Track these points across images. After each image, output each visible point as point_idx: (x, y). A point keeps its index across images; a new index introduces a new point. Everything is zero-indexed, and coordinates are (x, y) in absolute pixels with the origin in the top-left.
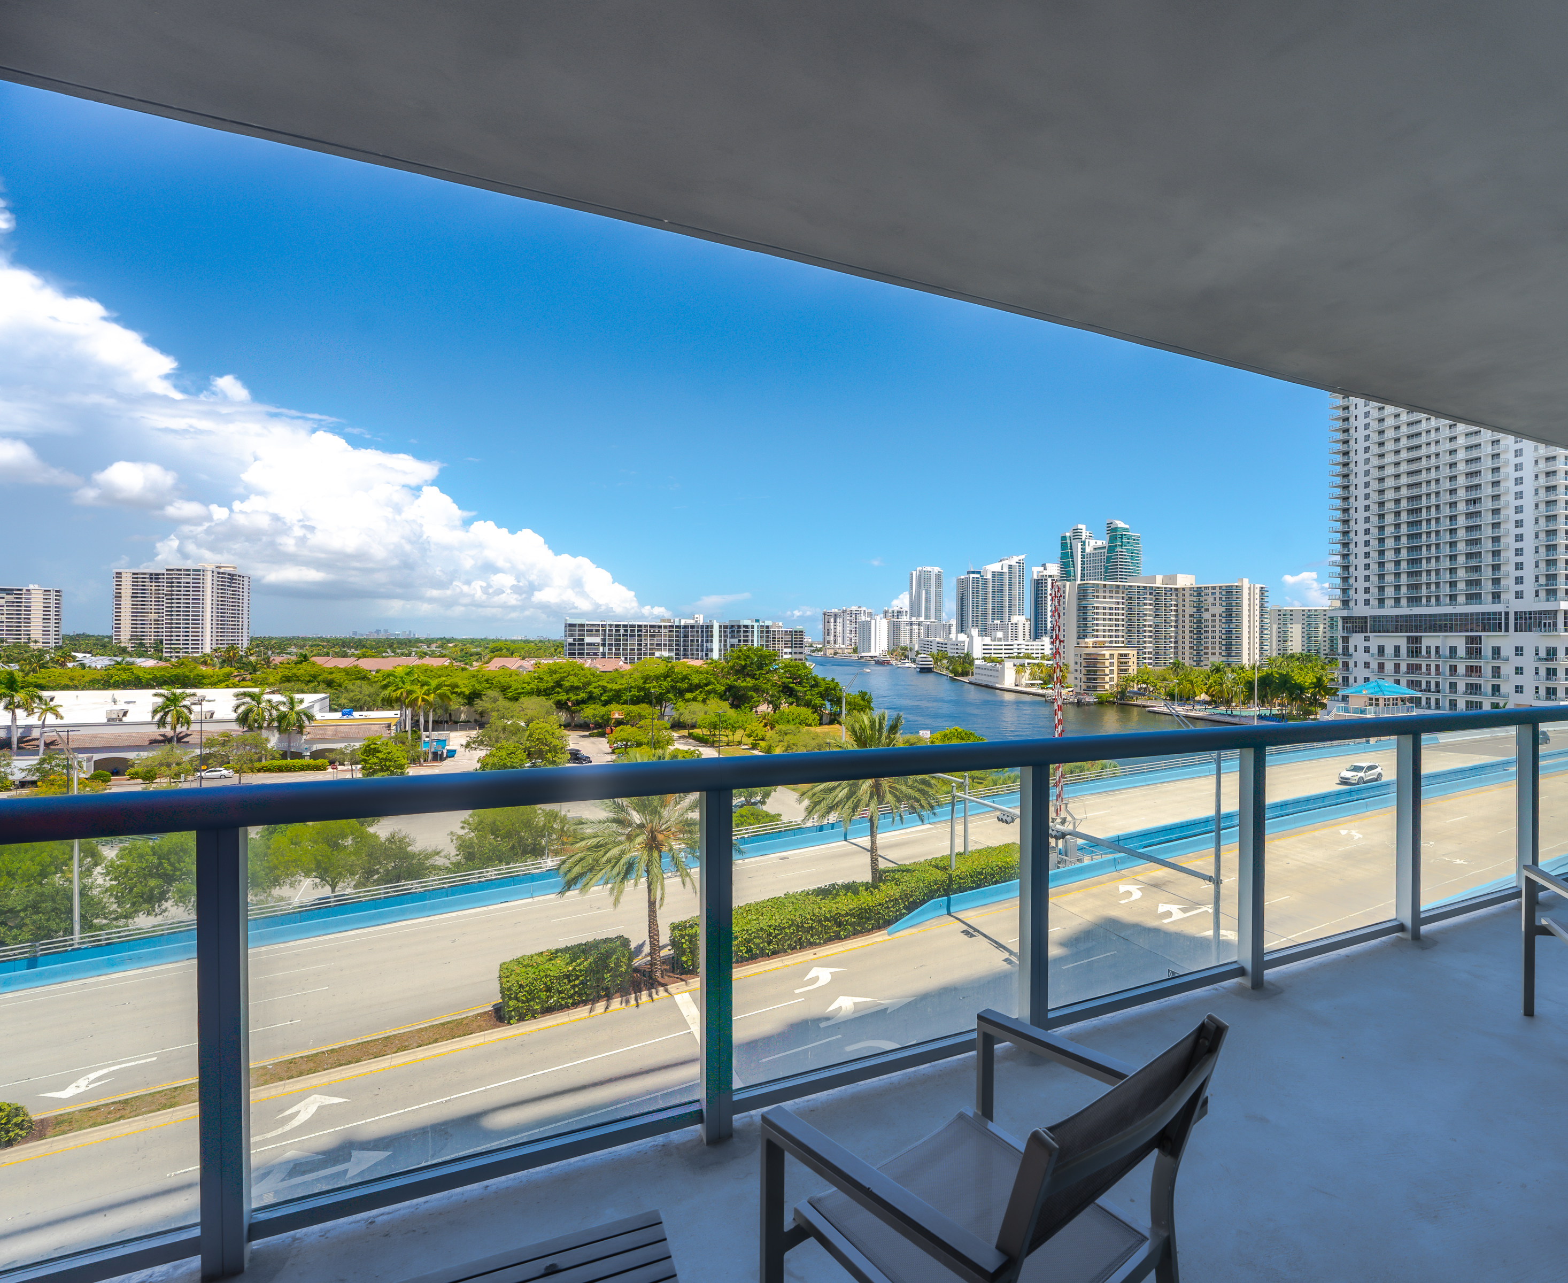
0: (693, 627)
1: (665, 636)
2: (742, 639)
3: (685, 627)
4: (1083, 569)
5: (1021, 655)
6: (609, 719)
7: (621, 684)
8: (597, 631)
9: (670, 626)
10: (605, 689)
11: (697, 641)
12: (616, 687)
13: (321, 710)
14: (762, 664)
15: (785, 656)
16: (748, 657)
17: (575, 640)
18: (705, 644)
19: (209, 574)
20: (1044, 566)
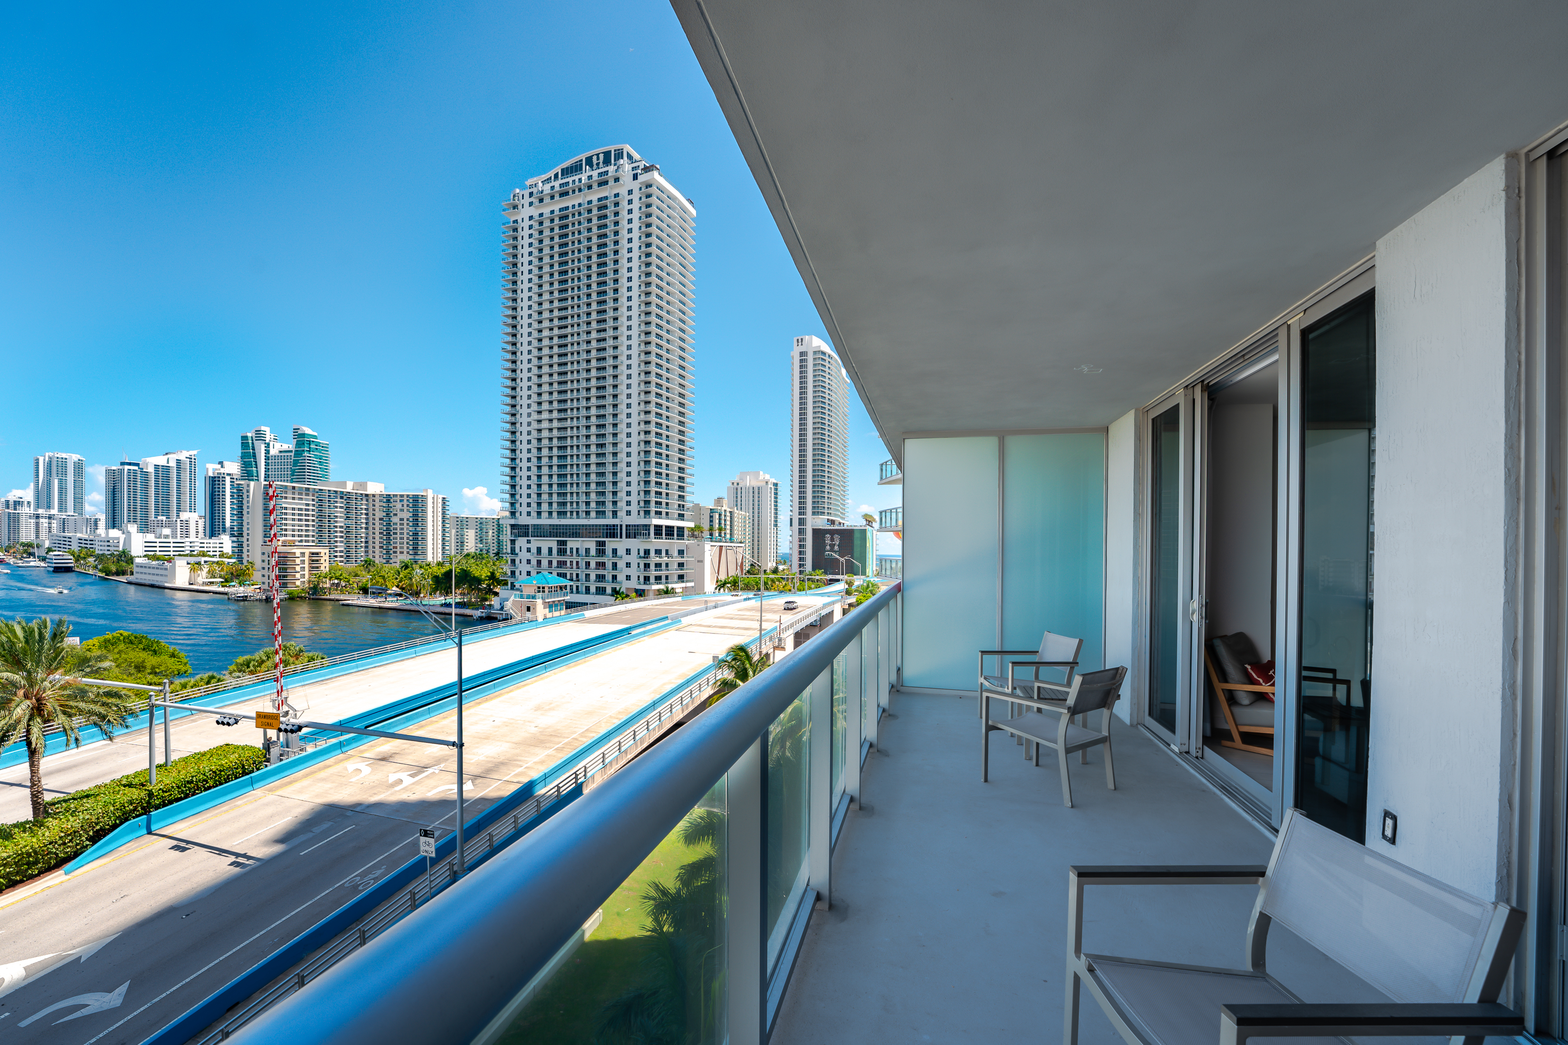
4: (267, 470)
5: (195, 553)
20: (221, 463)
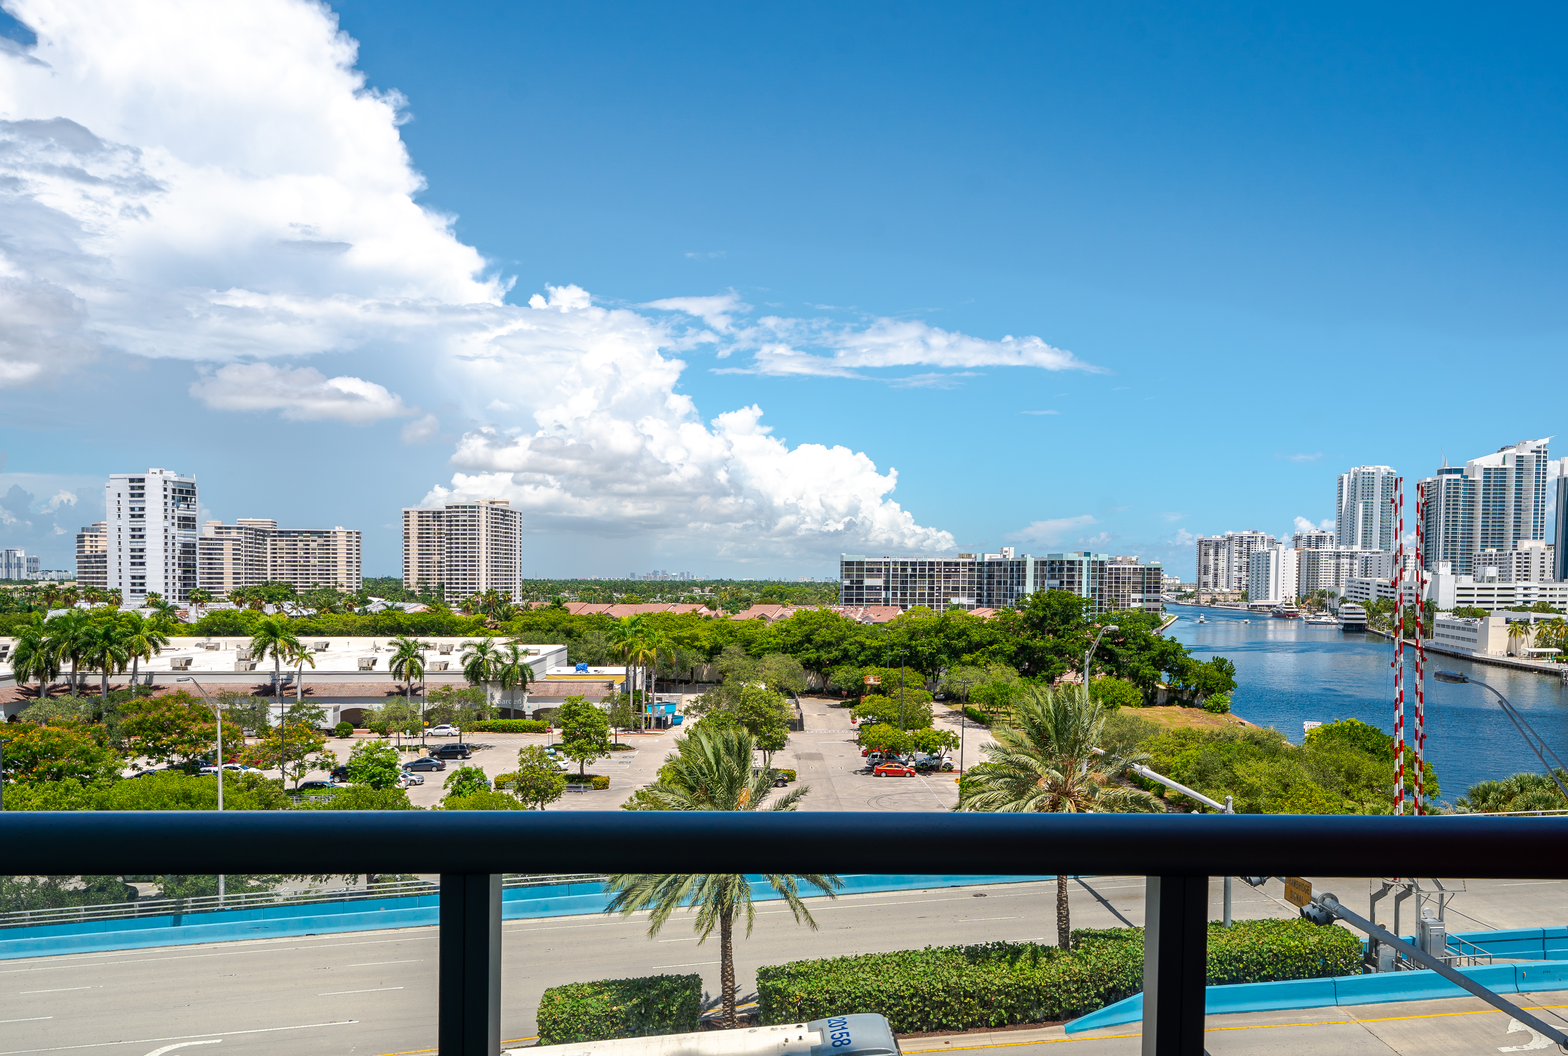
0: (999, 564)
1: (964, 576)
2: (1065, 579)
3: (990, 564)
5: (1529, 605)
6: (863, 686)
7: (882, 640)
8: (880, 570)
9: (970, 563)
10: (863, 647)
11: (1005, 583)
12: (876, 643)
13: (558, 664)
14: (1068, 615)
15: (1133, 605)
16: (1048, 605)
17: (852, 582)
18: (1015, 588)
19: (483, 510)
